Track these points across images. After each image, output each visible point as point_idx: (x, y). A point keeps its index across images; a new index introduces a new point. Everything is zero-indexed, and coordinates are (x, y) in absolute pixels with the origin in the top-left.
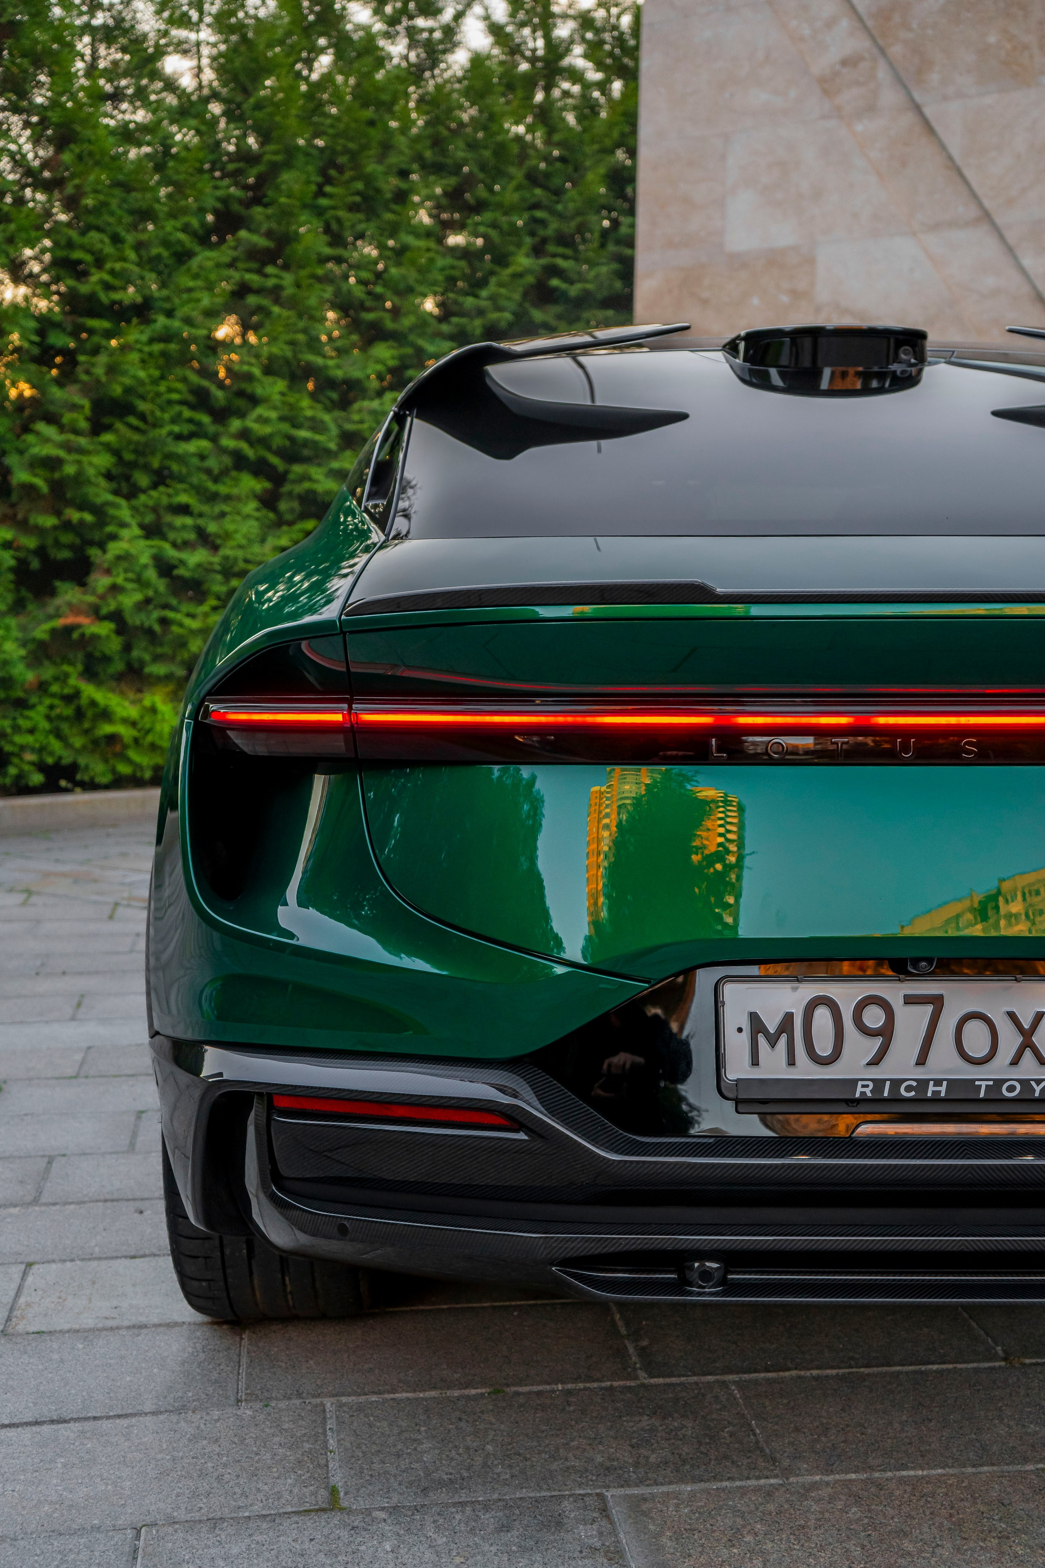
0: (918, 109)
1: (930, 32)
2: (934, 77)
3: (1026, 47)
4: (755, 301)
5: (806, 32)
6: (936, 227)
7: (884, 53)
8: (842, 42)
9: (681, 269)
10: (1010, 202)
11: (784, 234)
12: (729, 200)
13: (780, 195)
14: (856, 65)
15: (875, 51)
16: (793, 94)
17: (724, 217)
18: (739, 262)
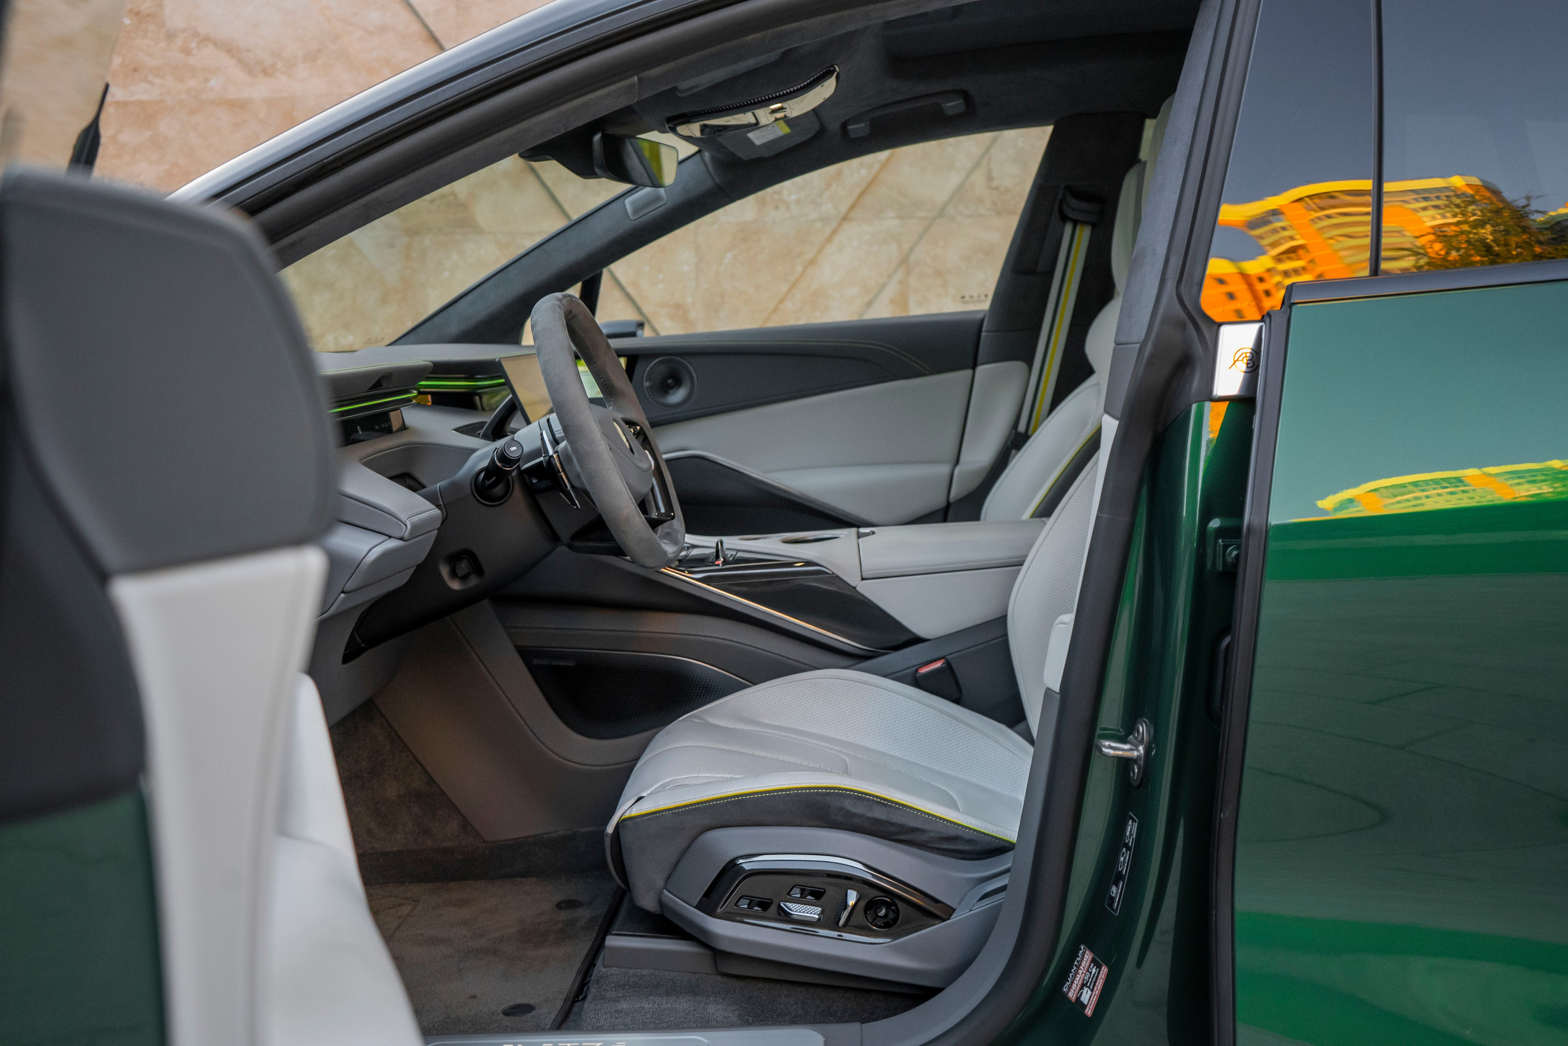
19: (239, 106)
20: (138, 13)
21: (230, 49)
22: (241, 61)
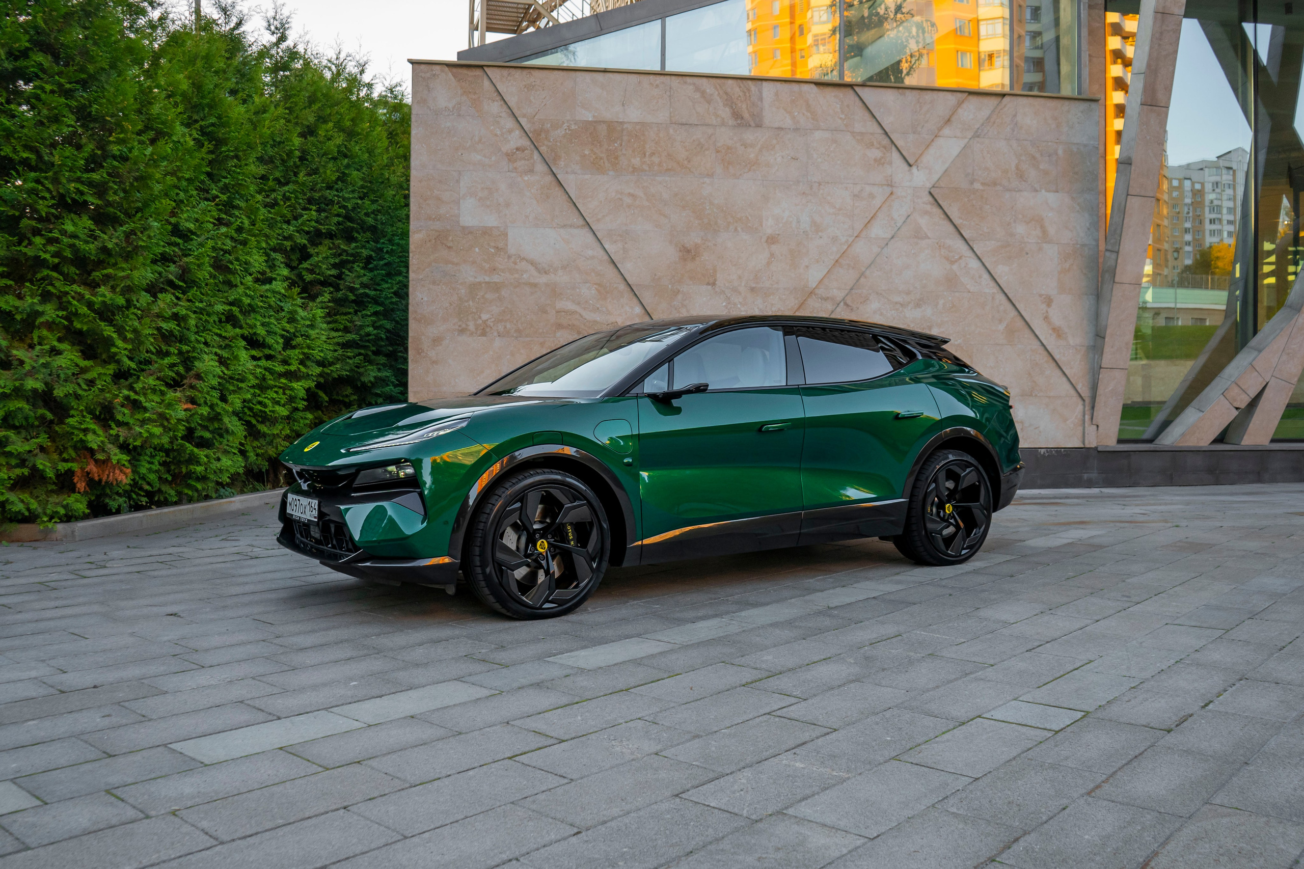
0: (554, 175)
1: (559, 144)
2: (562, 163)
3: (601, 158)
4: (477, 250)
5: (499, 132)
6: (564, 226)
7: (537, 149)
8: (516, 140)
9: (436, 231)
10: (598, 220)
11: (491, 220)
12: (461, 201)
13: (488, 203)
14: (523, 151)
15: (532, 147)
16: (493, 158)
17: (459, 209)
18: (467, 231)
19: (535, 285)
20: (497, 248)
21: (532, 263)
22: (536, 268)
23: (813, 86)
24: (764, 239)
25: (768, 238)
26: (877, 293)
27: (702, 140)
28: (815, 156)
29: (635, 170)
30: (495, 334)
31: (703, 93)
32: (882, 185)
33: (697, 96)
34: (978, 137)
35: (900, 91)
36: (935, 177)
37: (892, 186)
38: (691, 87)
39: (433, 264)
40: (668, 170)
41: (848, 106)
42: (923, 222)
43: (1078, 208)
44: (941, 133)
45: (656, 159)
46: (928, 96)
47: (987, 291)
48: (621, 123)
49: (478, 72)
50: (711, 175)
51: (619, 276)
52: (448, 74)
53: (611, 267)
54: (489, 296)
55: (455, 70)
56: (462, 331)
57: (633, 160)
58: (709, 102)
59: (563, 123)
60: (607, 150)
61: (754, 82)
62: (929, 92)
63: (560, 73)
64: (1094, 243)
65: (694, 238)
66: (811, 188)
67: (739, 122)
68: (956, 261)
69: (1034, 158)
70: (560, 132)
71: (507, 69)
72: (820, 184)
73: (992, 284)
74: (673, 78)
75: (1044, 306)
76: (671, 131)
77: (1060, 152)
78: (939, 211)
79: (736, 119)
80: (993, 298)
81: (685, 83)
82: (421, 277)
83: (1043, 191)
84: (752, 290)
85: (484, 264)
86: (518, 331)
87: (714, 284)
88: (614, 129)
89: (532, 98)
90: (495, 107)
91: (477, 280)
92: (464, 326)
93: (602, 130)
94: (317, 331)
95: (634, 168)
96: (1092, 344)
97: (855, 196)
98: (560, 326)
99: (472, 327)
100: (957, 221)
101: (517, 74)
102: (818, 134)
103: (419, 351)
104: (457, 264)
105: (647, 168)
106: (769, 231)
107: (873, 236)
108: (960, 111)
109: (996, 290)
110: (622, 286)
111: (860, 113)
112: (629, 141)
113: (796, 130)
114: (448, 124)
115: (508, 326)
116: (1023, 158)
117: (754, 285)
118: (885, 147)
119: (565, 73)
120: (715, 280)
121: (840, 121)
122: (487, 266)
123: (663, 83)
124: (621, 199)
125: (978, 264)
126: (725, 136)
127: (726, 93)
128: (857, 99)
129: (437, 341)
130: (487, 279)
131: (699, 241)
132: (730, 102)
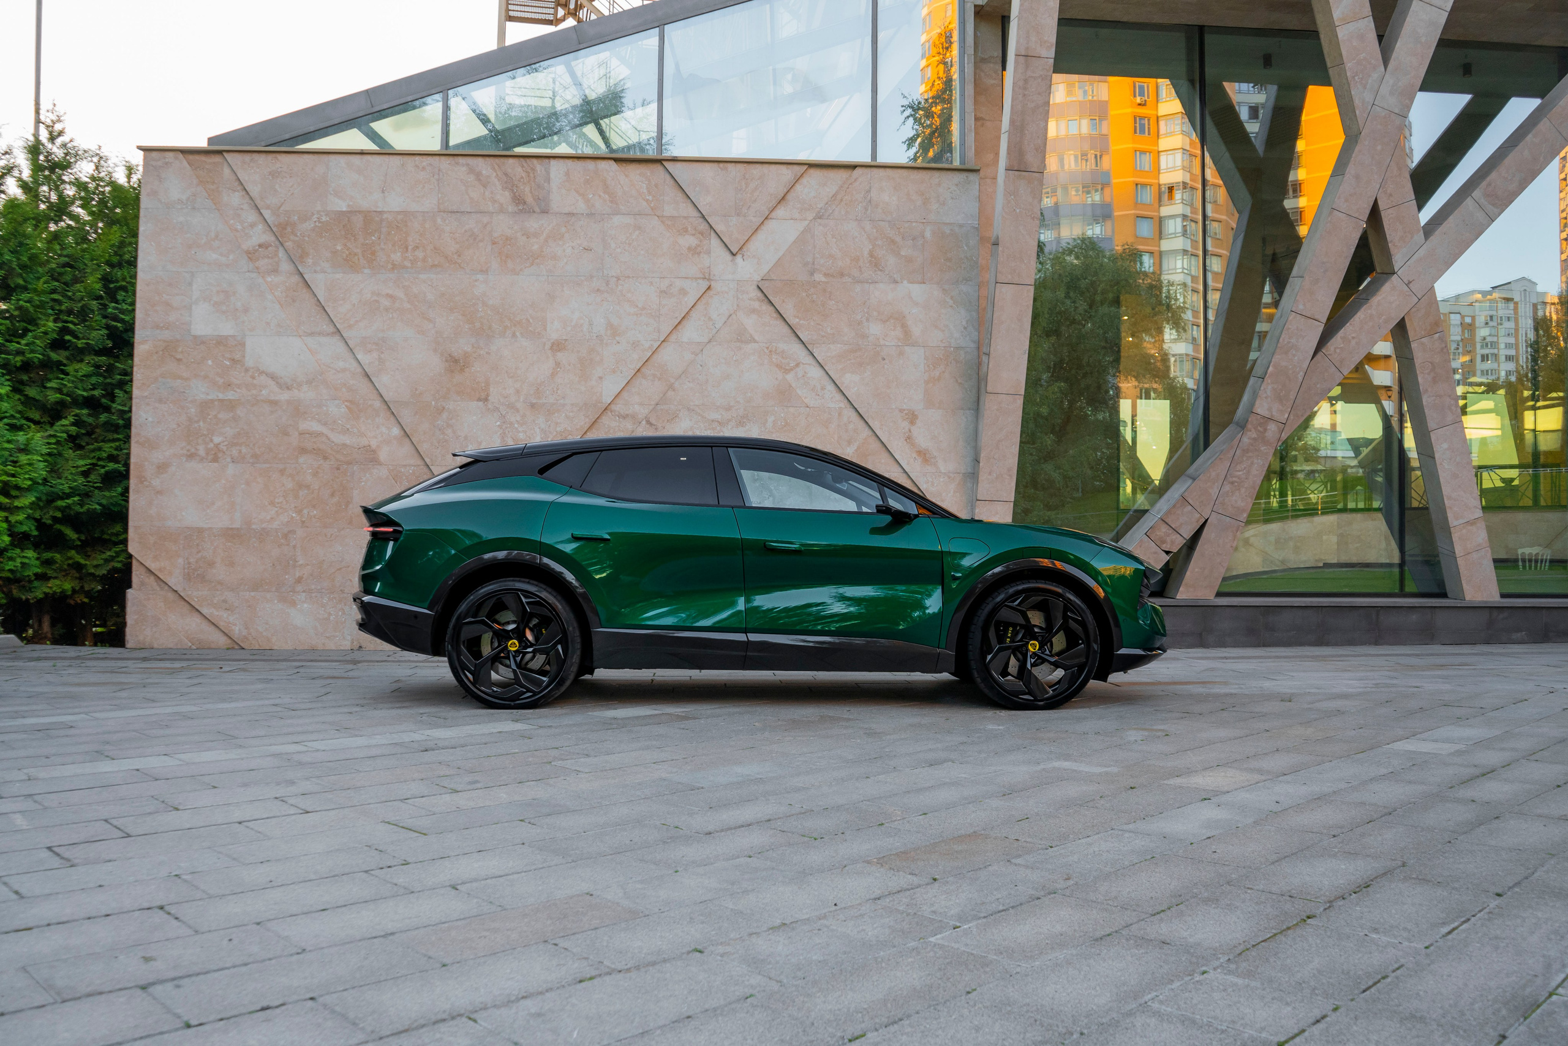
0: (301, 274)
1: (307, 239)
2: (310, 261)
3: (355, 254)
4: (210, 362)
5: (239, 227)
6: (312, 334)
7: (282, 245)
8: (259, 235)
9: (164, 341)
10: (350, 327)
11: (227, 328)
12: (194, 307)
13: (224, 308)
14: (267, 248)
15: (277, 243)
16: (231, 257)
17: (190, 316)
18: (199, 341)
19: (274, 403)
20: (233, 360)
21: (273, 377)
22: (277, 383)
23: (612, 163)
24: (548, 346)
25: (553, 344)
26: (689, 409)
27: (476, 230)
28: (613, 246)
29: (394, 267)
30: (229, 460)
31: (478, 176)
32: (696, 279)
33: (472, 178)
34: (820, 218)
35: (721, 165)
36: (766, 268)
37: (709, 280)
38: (464, 169)
39: (160, 379)
40: (434, 266)
41: (656, 186)
42: (750, 323)
43: (951, 302)
44: (773, 215)
45: (420, 254)
46: (756, 170)
47: (832, 405)
48: (381, 213)
49: (217, 159)
50: (485, 271)
51: (375, 391)
52: (182, 162)
53: (366, 380)
54: (222, 416)
55: (191, 157)
56: (191, 456)
57: (392, 256)
58: (485, 186)
59: (313, 214)
60: (362, 245)
61: (540, 161)
62: (758, 166)
63: (311, 156)
64: (973, 345)
65: (463, 346)
66: (607, 285)
67: (521, 207)
68: (792, 370)
69: (893, 242)
70: (308, 225)
71: (250, 154)
72: (618, 279)
73: (838, 396)
74: (443, 158)
75: (905, 424)
76: (439, 221)
77: (928, 234)
78: (772, 308)
79: (517, 204)
80: (840, 414)
81: (457, 163)
82: (146, 394)
83: (905, 282)
84: (533, 406)
85: (218, 379)
86: (255, 456)
87: (486, 400)
88: (371, 219)
89: (277, 187)
90: (235, 199)
91: (210, 397)
92: (193, 450)
93: (358, 221)
94: (29, 457)
95: (393, 265)
96: (970, 470)
97: (661, 292)
98: (303, 451)
99: (202, 452)
100: (793, 321)
101: (261, 159)
102: (617, 220)
103: (142, 479)
104: (187, 379)
105: (409, 265)
106: (554, 336)
107: (685, 340)
108: (798, 187)
109: (843, 404)
110: (378, 404)
111: (671, 193)
112: (389, 233)
113: (591, 215)
114: (181, 219)
115: (244, 450)
116: (879, 242)
117: (534, 401)
118: (702, 233)
119: (316, 157)
120: (488, 395)
121: (645, 203)
122: (221, 381)
123: (431, 165)
124: (377, 301)
125: (821, 372)
126: (503, 225)
127: (506, 174)
128: (668, 177)
129: (162, 468)
130: (221, 396)
131: (468, 348)
132: (510, 184)
